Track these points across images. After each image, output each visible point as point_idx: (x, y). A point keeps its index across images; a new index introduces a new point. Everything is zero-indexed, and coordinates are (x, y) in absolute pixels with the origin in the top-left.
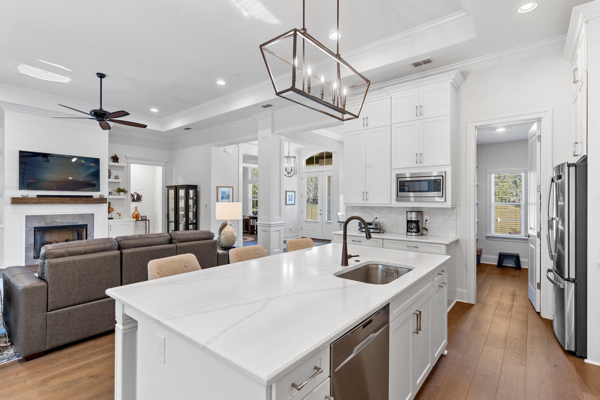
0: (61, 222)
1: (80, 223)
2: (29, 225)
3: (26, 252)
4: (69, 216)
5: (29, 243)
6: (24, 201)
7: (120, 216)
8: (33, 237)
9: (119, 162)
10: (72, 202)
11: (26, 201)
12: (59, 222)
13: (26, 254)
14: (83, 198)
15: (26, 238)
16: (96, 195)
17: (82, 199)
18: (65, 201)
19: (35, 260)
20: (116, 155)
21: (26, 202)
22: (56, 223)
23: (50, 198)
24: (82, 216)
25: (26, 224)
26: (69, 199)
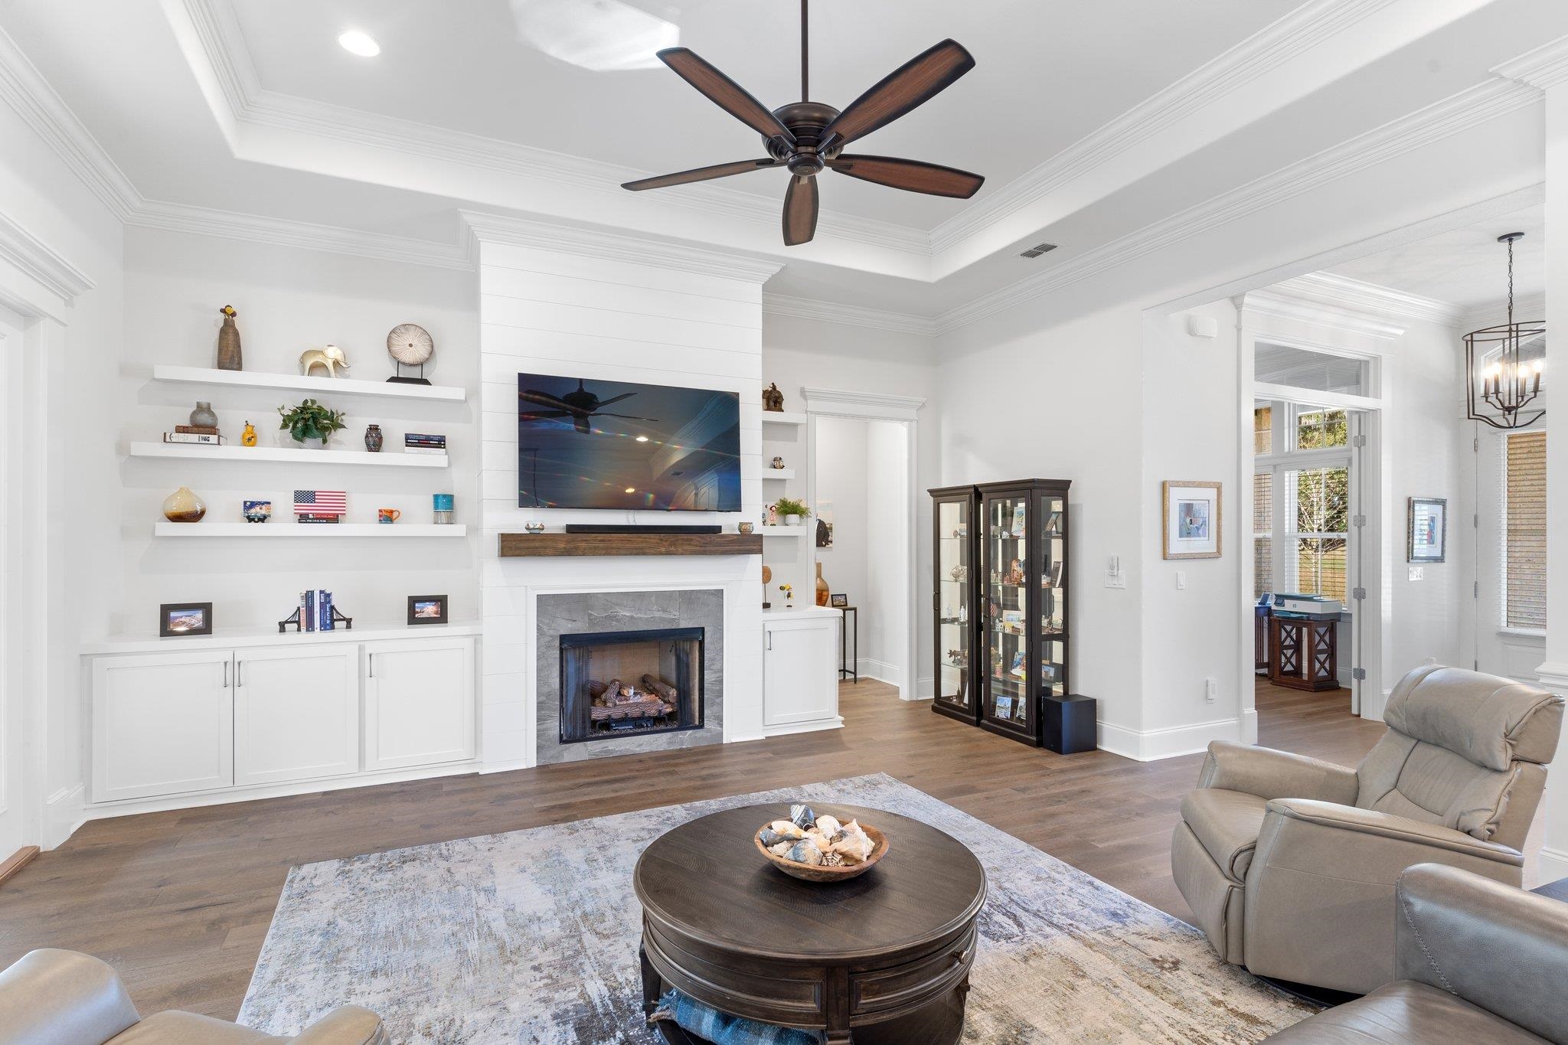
0: (632, 617)
1: (684, 625)
2: (545, 628)
3: (539, 719)
4: (653, 599)
5: (546, 690)
6: (532, 544)
7: (789, 596)
8: (558, 667)
9: (783, 411)
10: (663, 550)
11: (537, 544)
12: (630, 620)
13: (539, 727)
14: (693, 536)
15: (539, 670)
16: (728, 522)
17: (691, 540)
18: (644, 545)
19: (564, 746)
20: (774, 387)
21: (537, 548)
22: (618, 621)
23: (601, 536)
24: (689, 598)
25: (538, 625)
26: (654, 538)
